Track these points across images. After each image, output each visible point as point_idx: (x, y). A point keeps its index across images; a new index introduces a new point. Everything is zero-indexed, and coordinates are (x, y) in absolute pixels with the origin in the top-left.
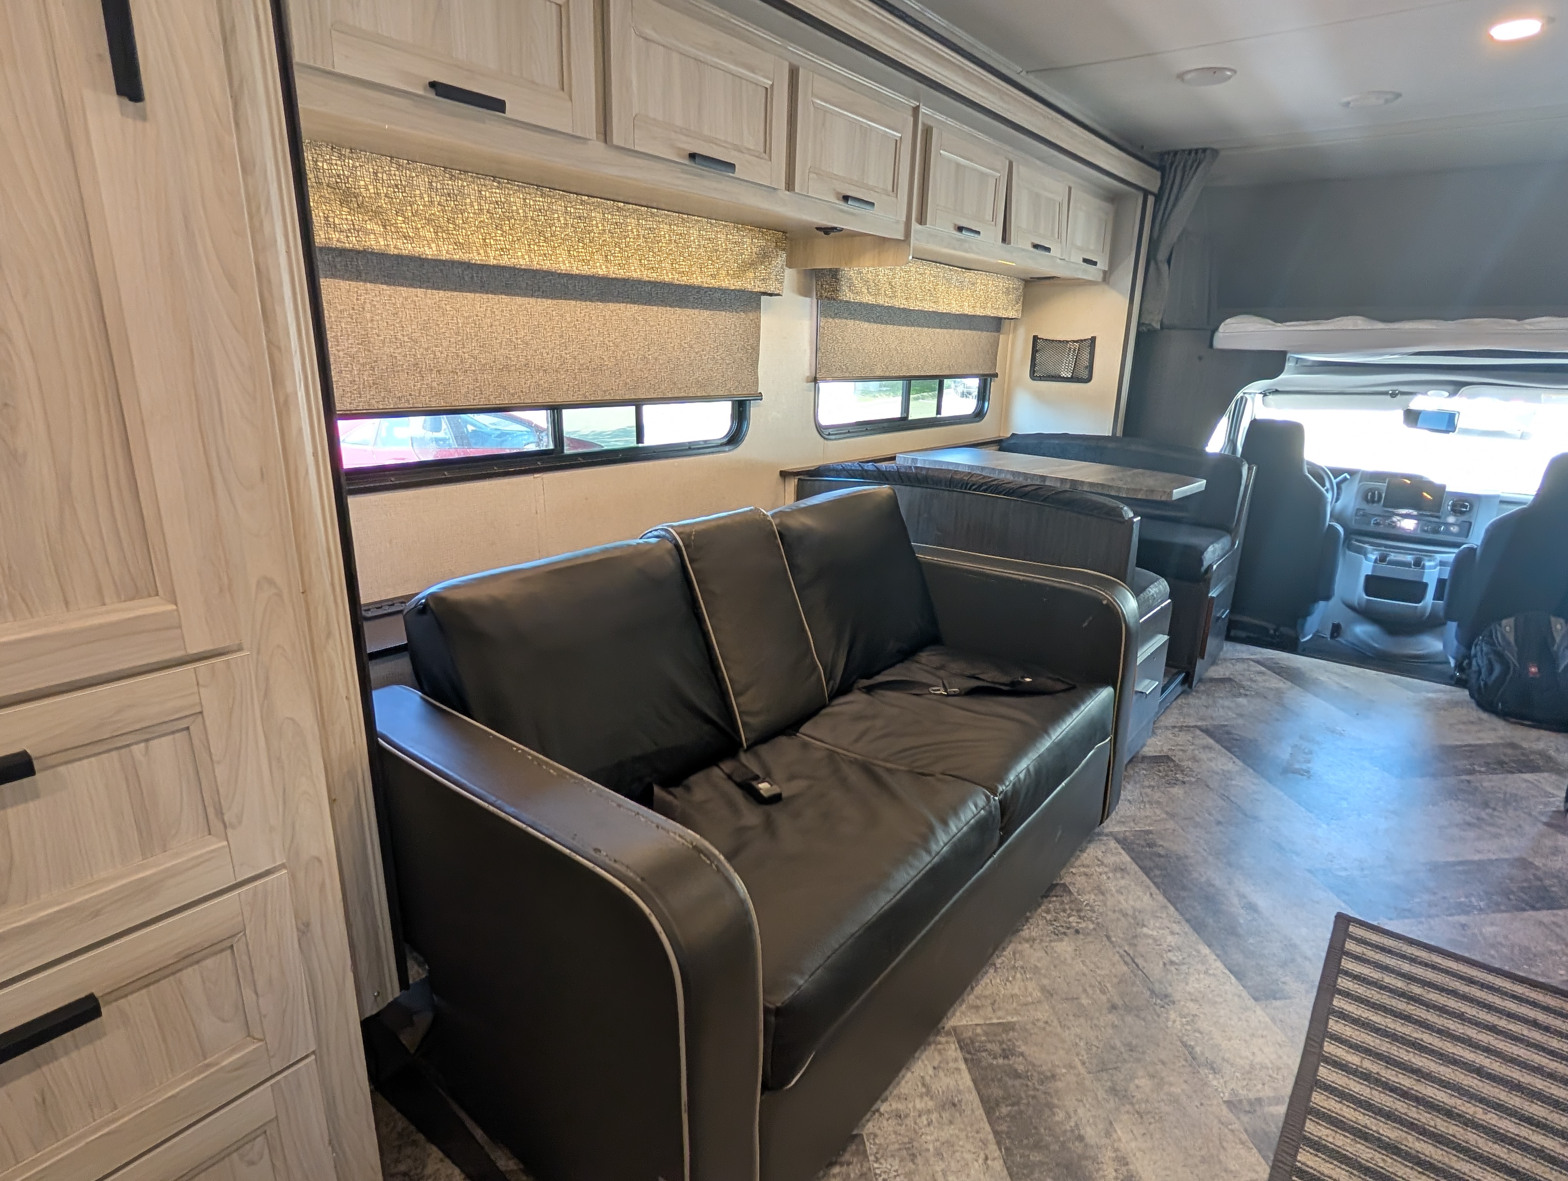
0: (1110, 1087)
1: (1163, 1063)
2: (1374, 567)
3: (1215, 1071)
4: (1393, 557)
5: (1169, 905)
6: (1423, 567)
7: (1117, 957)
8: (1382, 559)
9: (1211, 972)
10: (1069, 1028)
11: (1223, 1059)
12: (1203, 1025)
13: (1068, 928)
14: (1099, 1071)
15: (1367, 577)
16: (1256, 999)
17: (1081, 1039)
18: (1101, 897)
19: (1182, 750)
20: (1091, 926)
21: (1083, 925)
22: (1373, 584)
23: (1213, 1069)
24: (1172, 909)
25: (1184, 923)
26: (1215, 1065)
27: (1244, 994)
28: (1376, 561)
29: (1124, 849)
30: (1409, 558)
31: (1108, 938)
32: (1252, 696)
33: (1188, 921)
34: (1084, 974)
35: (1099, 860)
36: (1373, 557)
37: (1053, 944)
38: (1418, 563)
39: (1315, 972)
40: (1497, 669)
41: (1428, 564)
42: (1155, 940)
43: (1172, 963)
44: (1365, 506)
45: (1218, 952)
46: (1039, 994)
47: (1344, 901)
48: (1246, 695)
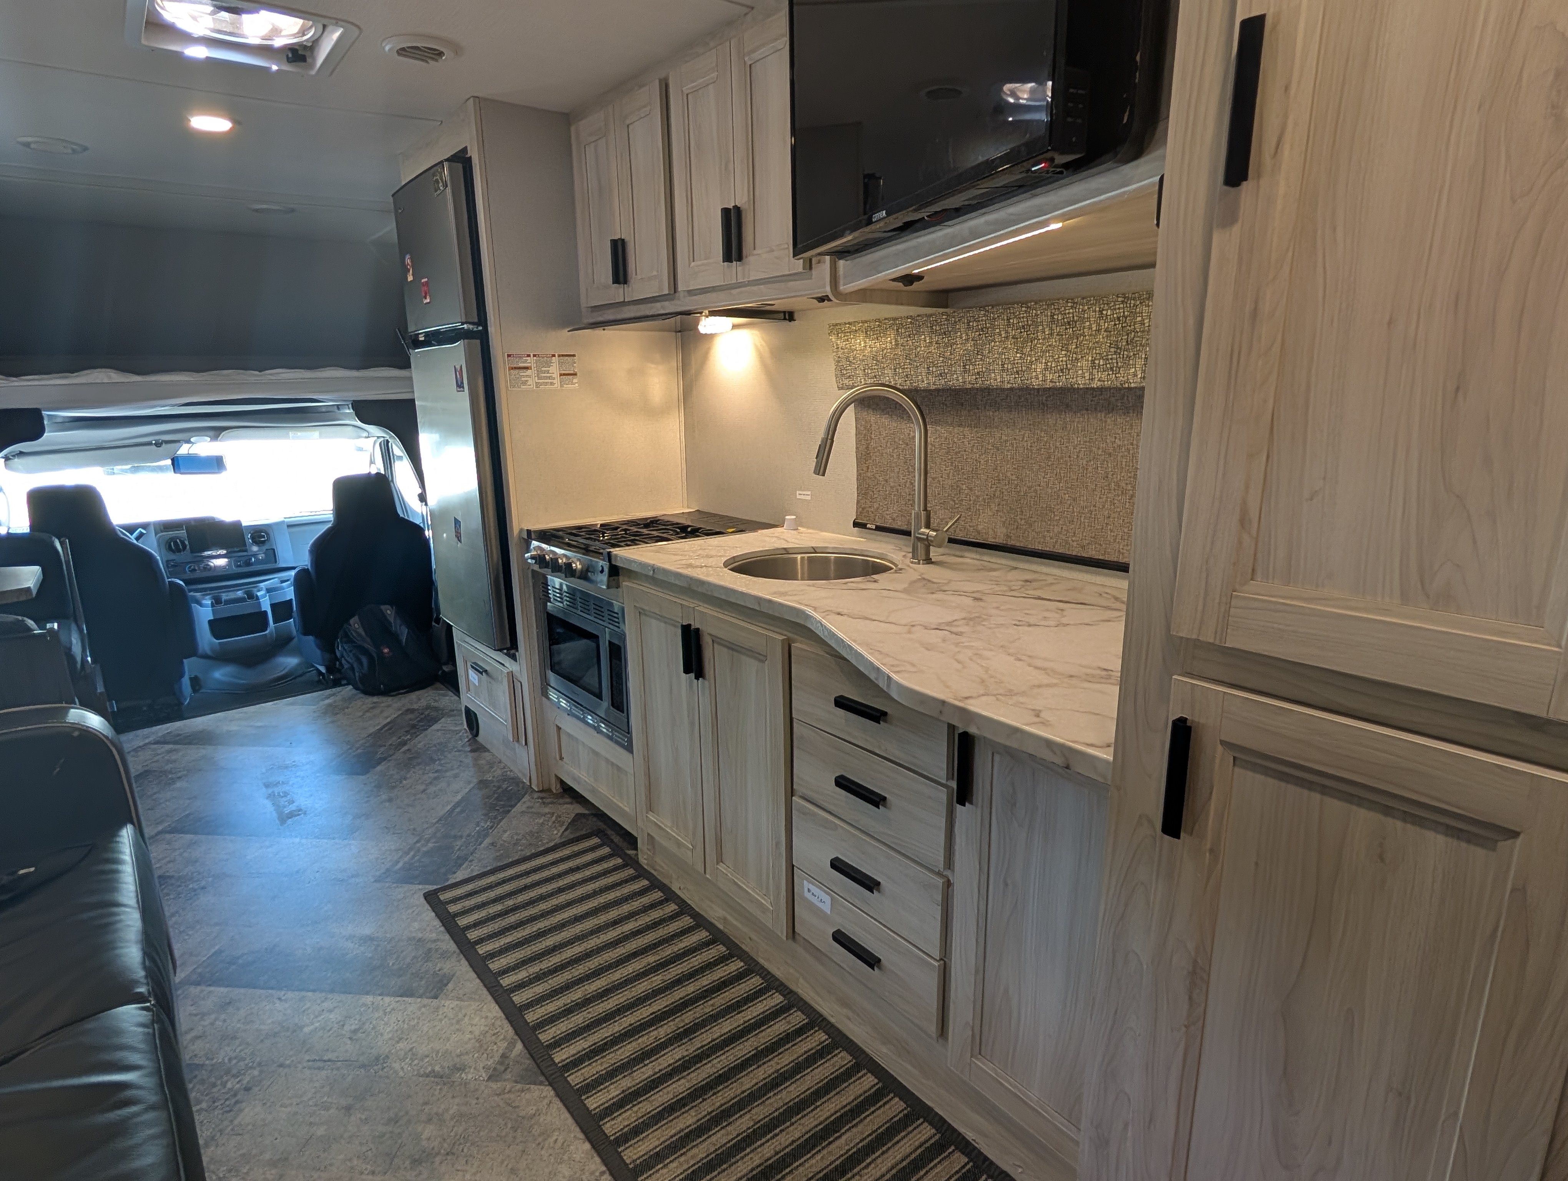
0: (411, 1163)
1: (426, 1103)
2: (214, 612)
3: (462, 1069)
4: (225, 597)
5: (303, 993)
6: (258, 598)
7: (307, 1072)
8: (217, 601)
9: (388, 1010)
10: (331, 1165)
11: (458, 1056)
12: (423, 1049)
13: (235, 1095)
14: (391, 1164)
15: (210, 622)
16: (436, 997)
17: (350, 1160)
18: (237, 1042)
19: (169, 862)
20: (256, 1073)
21: (247, 1079)
22: (218, 627)
23: (459, 1069)
24: (310, 994)
25: (330, 996)
26: (458, 1066)
27: (426, 1001)
28: (212, 605)
29: (210, 985)
30: (240, 594)
31: (281, 1066)
32: (186, 776)
33: (332, 991)
34: (296, 1113)
35: (196, 1015)
36: (208, 601)
37: (236, 1122)
38: (251, 596)
39: (448, 944)
40: (365, 660)
41: (259, 594)
42: (323, 1029)
43: (355, 1031)
44: (172, 556)
45: (378, 992)
46: (273, 1172)
47: (419, 884)
48: (179, 778)
